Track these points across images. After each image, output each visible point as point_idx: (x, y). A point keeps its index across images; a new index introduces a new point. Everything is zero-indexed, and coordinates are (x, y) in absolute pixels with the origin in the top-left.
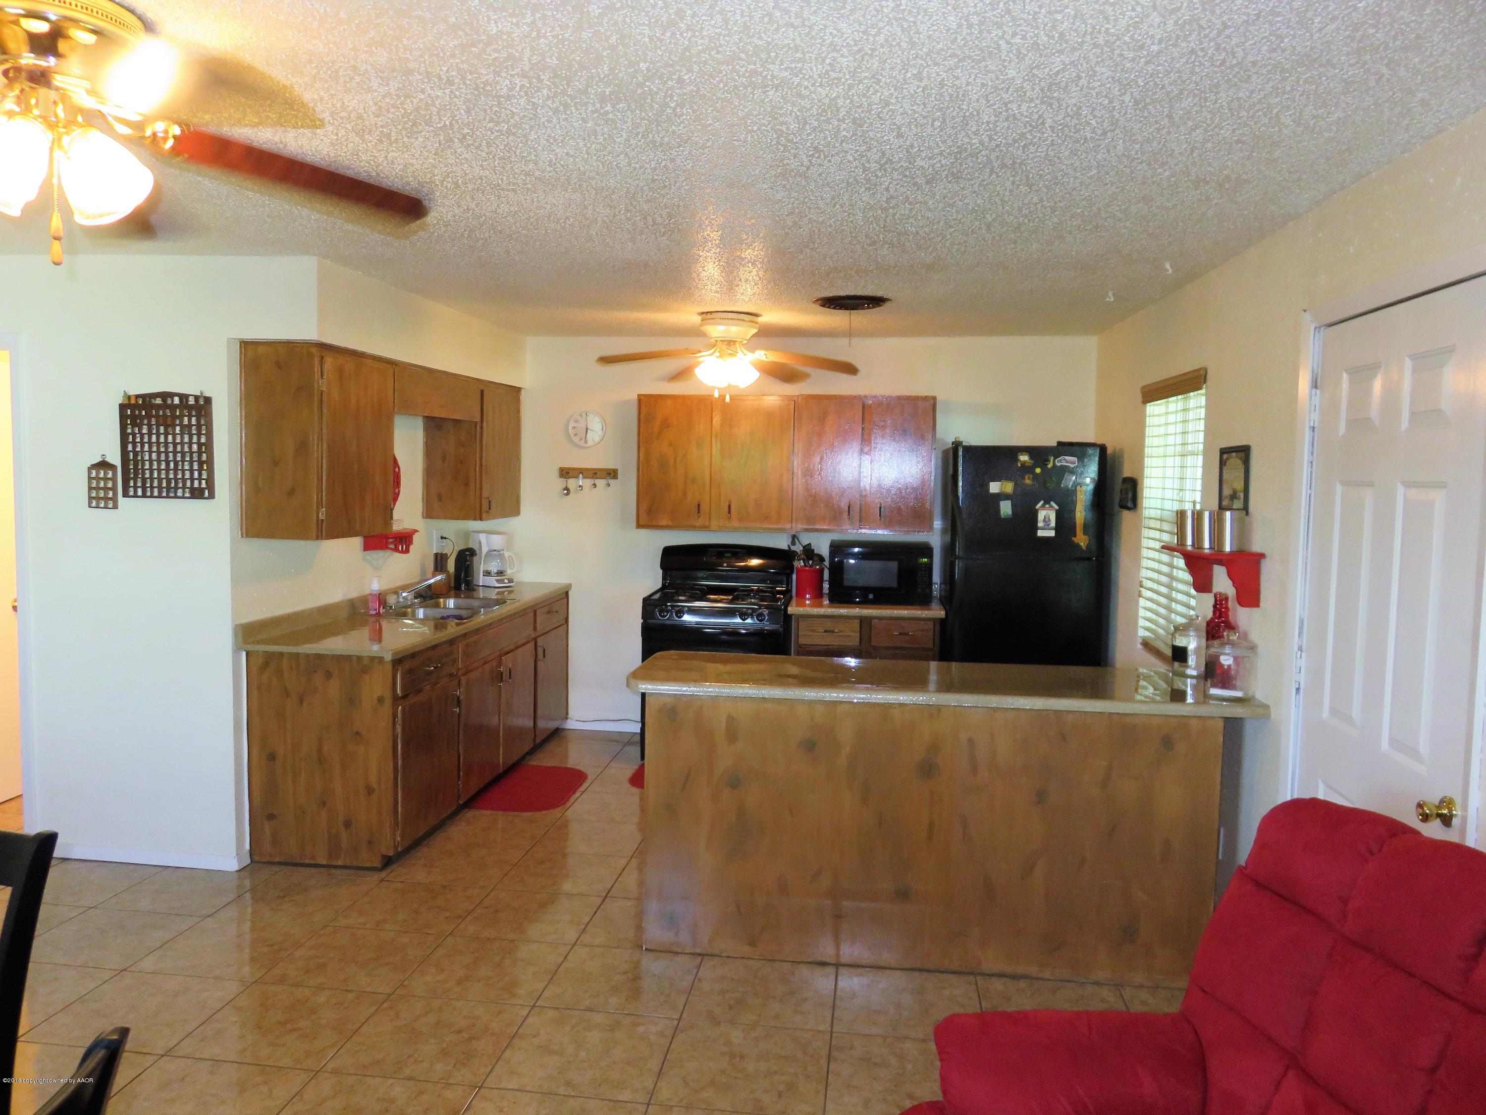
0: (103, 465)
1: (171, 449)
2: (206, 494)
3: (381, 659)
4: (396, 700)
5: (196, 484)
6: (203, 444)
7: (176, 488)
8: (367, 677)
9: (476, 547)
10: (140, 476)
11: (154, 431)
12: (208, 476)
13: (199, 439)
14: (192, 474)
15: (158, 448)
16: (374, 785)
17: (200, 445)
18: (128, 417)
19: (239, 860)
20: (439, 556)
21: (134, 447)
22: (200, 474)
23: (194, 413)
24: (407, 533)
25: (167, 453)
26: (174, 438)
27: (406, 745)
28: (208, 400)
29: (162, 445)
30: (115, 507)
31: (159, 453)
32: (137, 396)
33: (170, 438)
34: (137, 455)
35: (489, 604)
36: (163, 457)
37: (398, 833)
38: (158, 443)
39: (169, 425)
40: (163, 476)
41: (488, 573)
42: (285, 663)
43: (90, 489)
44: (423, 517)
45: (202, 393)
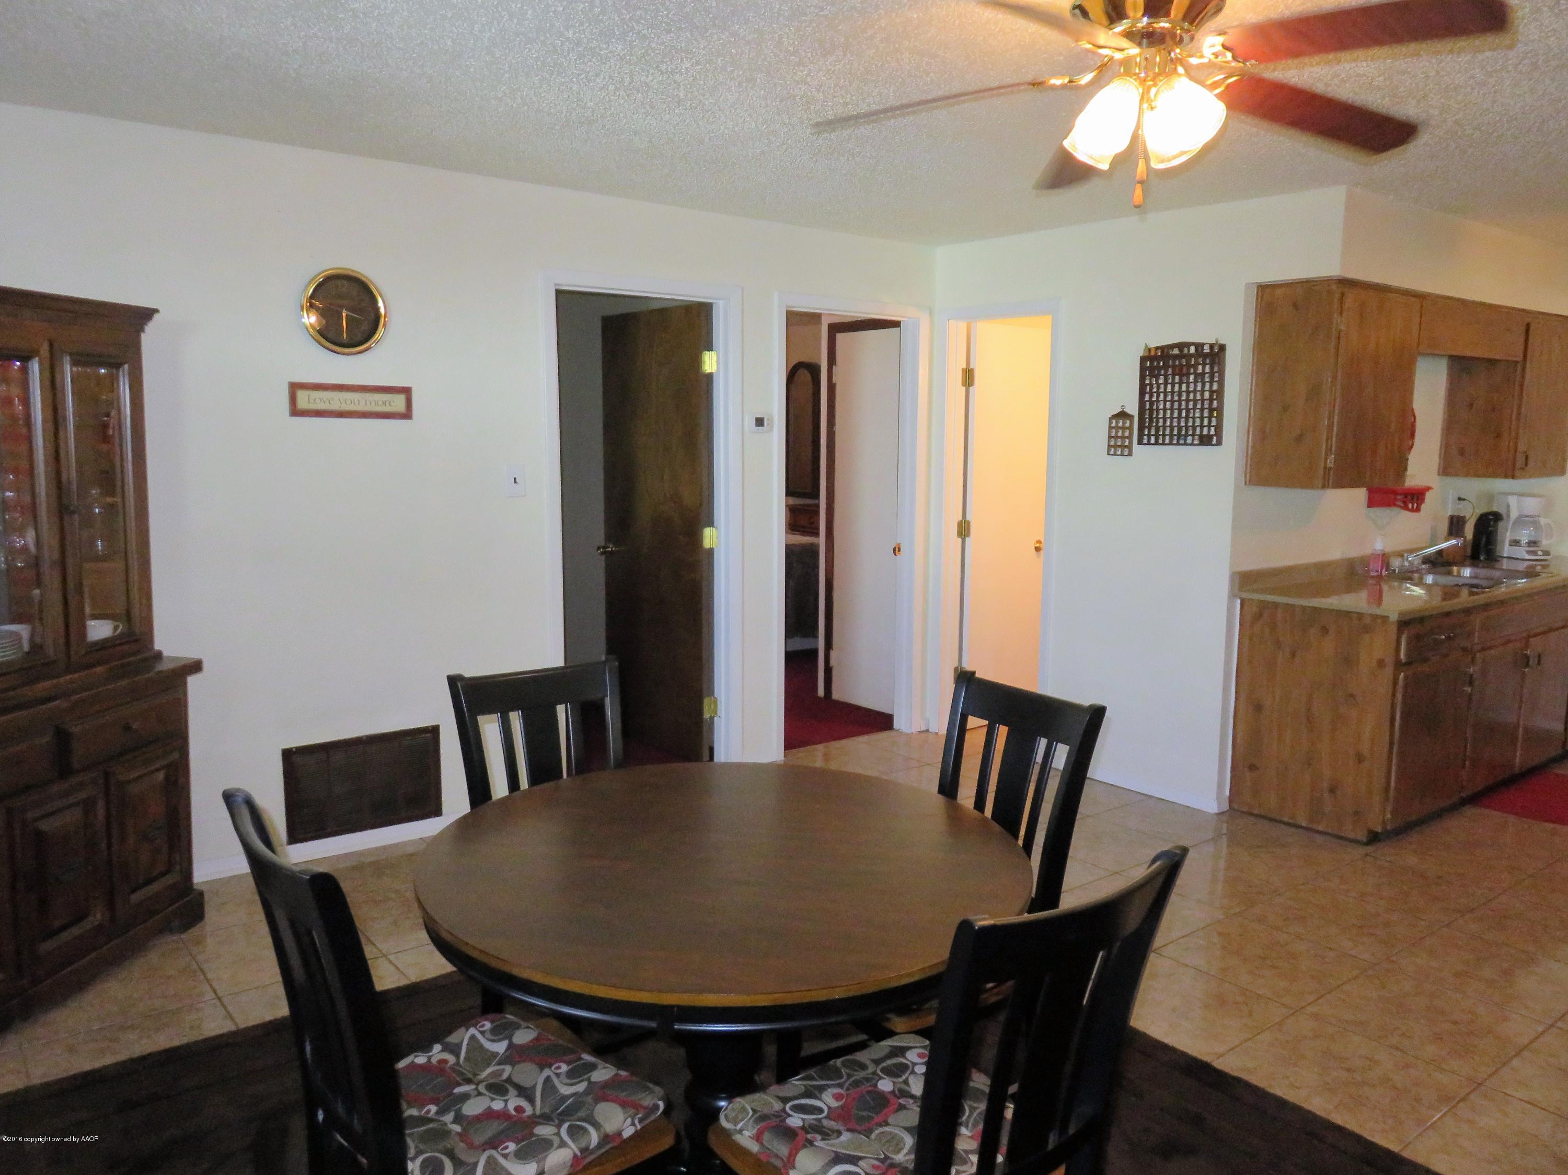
0: (1122, 415)
1: (1184, 398)
2: (1214, 441)
3: (1385, 619)
4: (1398, 665)
5: (1205, 432)
6: (1215, 391)
7: (1186, 435)
8: (1367, 637)
9: (1502, 511)
10: (1154, 424)
11: (1170, 381)
12: (1217, 423)
13: (1211, 386)
14: (1202, 421)
15: (1172, 397)
16: (1366, 752)
17: (1212, 392)
18: (1147, 368)
19: (1219, 804)
20: (1455, 520)
21: (1151, 396)
22: (1210, 422)
23: (1208, 361)
24: (1418, 490)
25: (1180, 401)
26: (1188, 387)
27: (1406, 716)
28: (1222, 348)
29: (1176, 394)
30: (1130, 454)
31: (1172, 401)
32: (1157, 348)
33: (1184, 387)
34: (1153, 405)
35: (1514, 574)
36: (1176, 405)
37: (1389, 809)
38: (1173, 392)
39: (1183, 373)
40: (1175, 424)
41: (1516, 543)
42: (1279, 615)
43: (1110, 437)
44: (1439, 475)
45: (1217, 342)
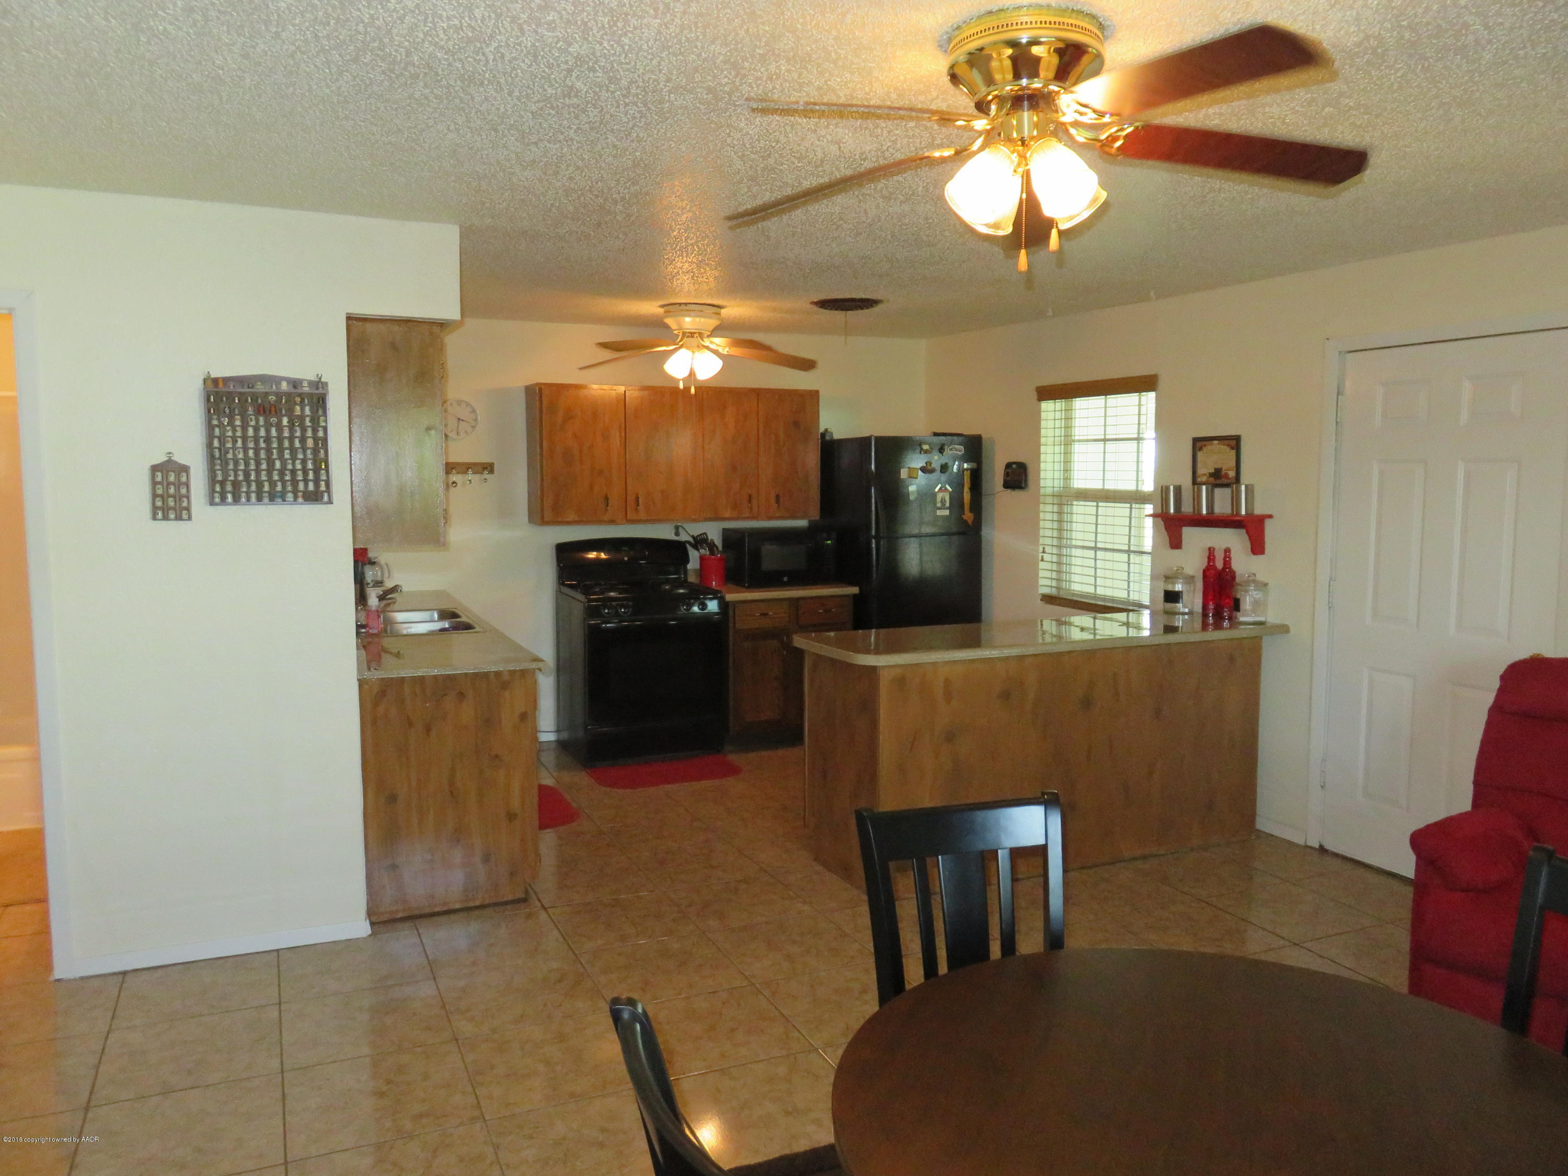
0: (171, 466)
1: (275, 445)
2: (326, 498)
5: (311, 487)
6: (321, 439)
7: (284, 492)
8: (507, 694)
10: (231, 479)
11: (251, 423)
12: (326, 477)
13: (315, 432)
14: (305, 475)
15: (257, 444)
16: (516, 808)
17: (315, 440)
18: (214, 406)
21: (224, 442)
22: (316, 475)
23: (307, 401)
25: (269, 450)
26: (280, 432)
28: (319, 385)
29: (262, 440)
30: (191, 518)
31: (258, 450)
32: (226, 379)
33: (274, 431)
34: (228, 453)
36: (263, 454)
38: (256, 437)
39: (270, 414)
40: (264, 477)
42: (407, 690)
43: (155, 496)
45: (317, 378)
